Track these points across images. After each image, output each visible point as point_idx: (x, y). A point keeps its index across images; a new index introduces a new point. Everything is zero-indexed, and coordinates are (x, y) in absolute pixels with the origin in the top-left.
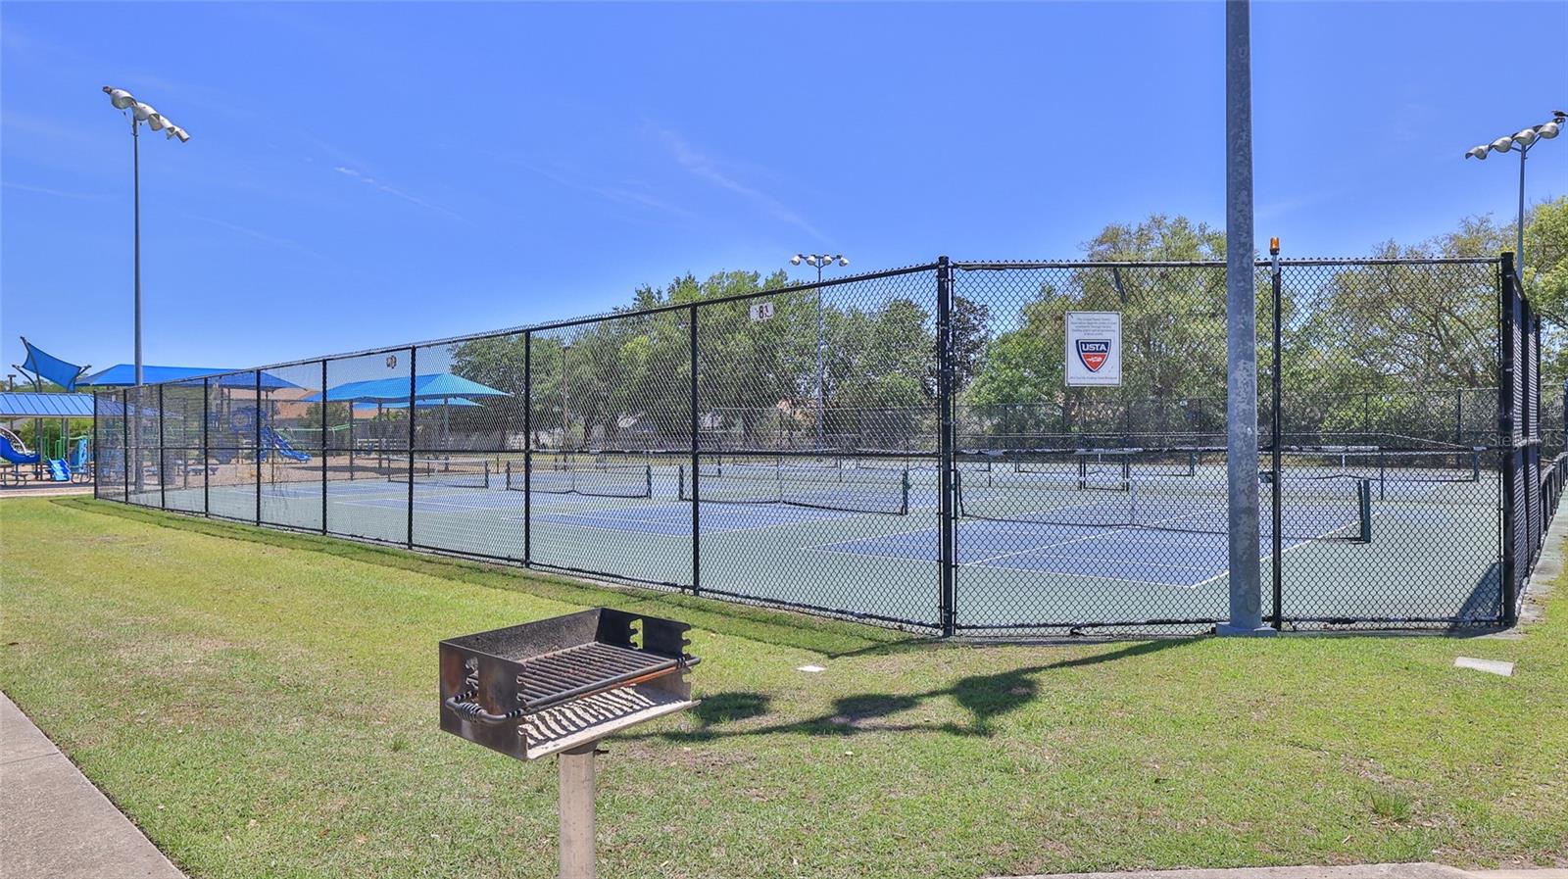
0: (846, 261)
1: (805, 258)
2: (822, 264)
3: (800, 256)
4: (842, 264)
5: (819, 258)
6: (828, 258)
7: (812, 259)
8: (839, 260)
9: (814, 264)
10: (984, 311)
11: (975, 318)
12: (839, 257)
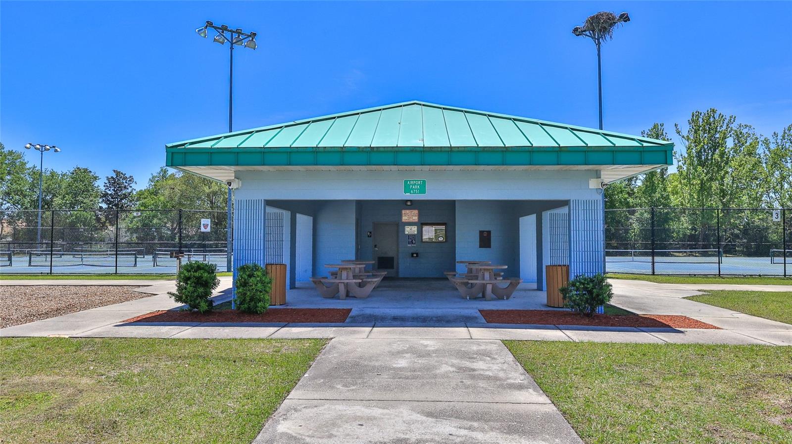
0: (59, 150)
1: (33, 146)
2: (43, 150)
3: (30, 144)
4: (56, 151)
5: (42, 146)
6: (48, 147)
7: (38, 146)
8: (54, 149)
9: (39, 149)
10: (131, 179)
11: (126, 182)
12: (54, 147)
